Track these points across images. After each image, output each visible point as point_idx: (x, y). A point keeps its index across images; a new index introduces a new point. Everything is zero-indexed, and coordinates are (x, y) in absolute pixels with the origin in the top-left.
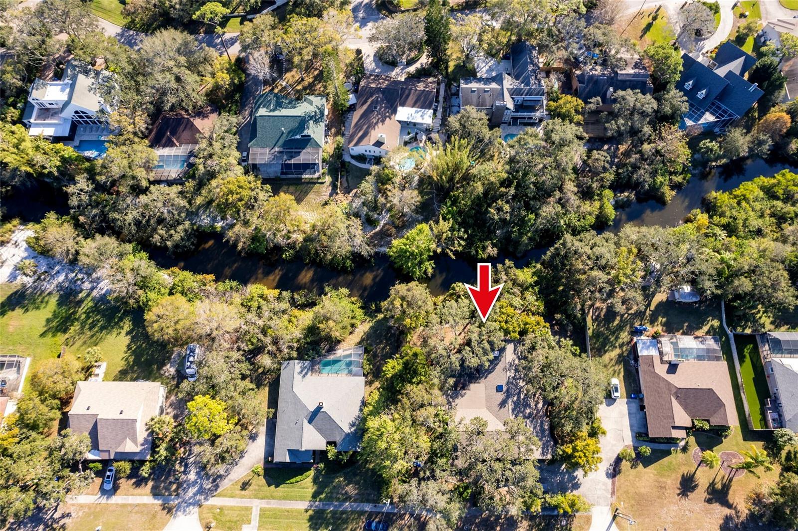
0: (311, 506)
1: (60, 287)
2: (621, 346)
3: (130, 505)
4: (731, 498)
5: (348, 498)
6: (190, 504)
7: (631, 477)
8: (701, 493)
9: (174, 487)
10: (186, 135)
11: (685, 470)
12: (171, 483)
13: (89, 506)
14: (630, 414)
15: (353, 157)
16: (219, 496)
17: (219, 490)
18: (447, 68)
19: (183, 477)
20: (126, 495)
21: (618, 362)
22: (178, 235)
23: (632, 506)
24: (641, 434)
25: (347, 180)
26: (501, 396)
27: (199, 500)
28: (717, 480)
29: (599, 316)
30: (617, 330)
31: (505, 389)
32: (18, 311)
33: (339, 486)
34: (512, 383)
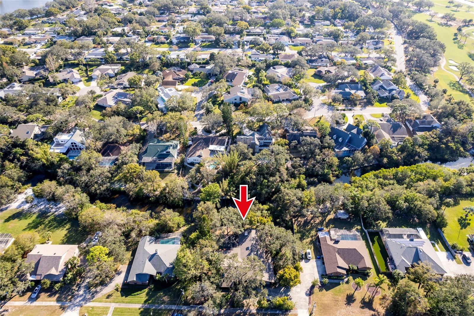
0: (143, 306)
1: (40, 210)
2: (312, 237)
3: (43, 306)
4: (374, 306)
5: (163, 302)
6: (76, 305)
7: (319, 296)
8: (357, 303)
9: (70, 297)
10: (116, 152)
11: (348, 292)
12: (69, 295)
13: (19, 307)
14: (317, 266)
15: (188, 164)
16: (93, 301)
17: (94, 299)
18: (232, 134)
19: (76, 293)
20: (42, 301)
21: (310, 243)
22: (103, 188)
23: (320, 310)
24: (323, 275)
25: (185, 172)
26: (248, 252)
27: (81, 304)
28: (366, 297)
29: (300, 224)
30: (309, 230)
31: (250, 248)
32: (16, 220)
33: (160, 297)
34: (254, 246)
